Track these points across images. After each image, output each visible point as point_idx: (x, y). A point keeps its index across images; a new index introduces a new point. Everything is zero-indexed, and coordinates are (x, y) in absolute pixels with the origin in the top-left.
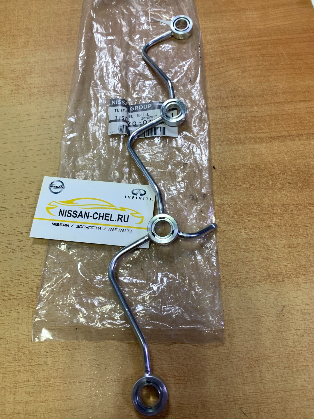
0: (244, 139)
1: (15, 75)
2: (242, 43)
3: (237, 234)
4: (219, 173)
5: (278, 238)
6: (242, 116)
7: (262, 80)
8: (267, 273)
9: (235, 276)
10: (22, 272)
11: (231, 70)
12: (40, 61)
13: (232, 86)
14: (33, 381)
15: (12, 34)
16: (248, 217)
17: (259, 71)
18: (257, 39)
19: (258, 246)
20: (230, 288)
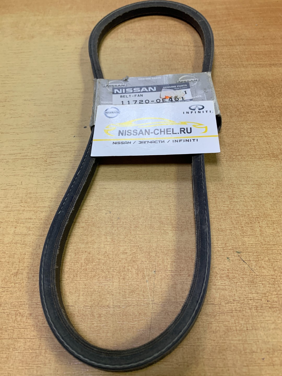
5: (277, 128)
14: (35, 219)
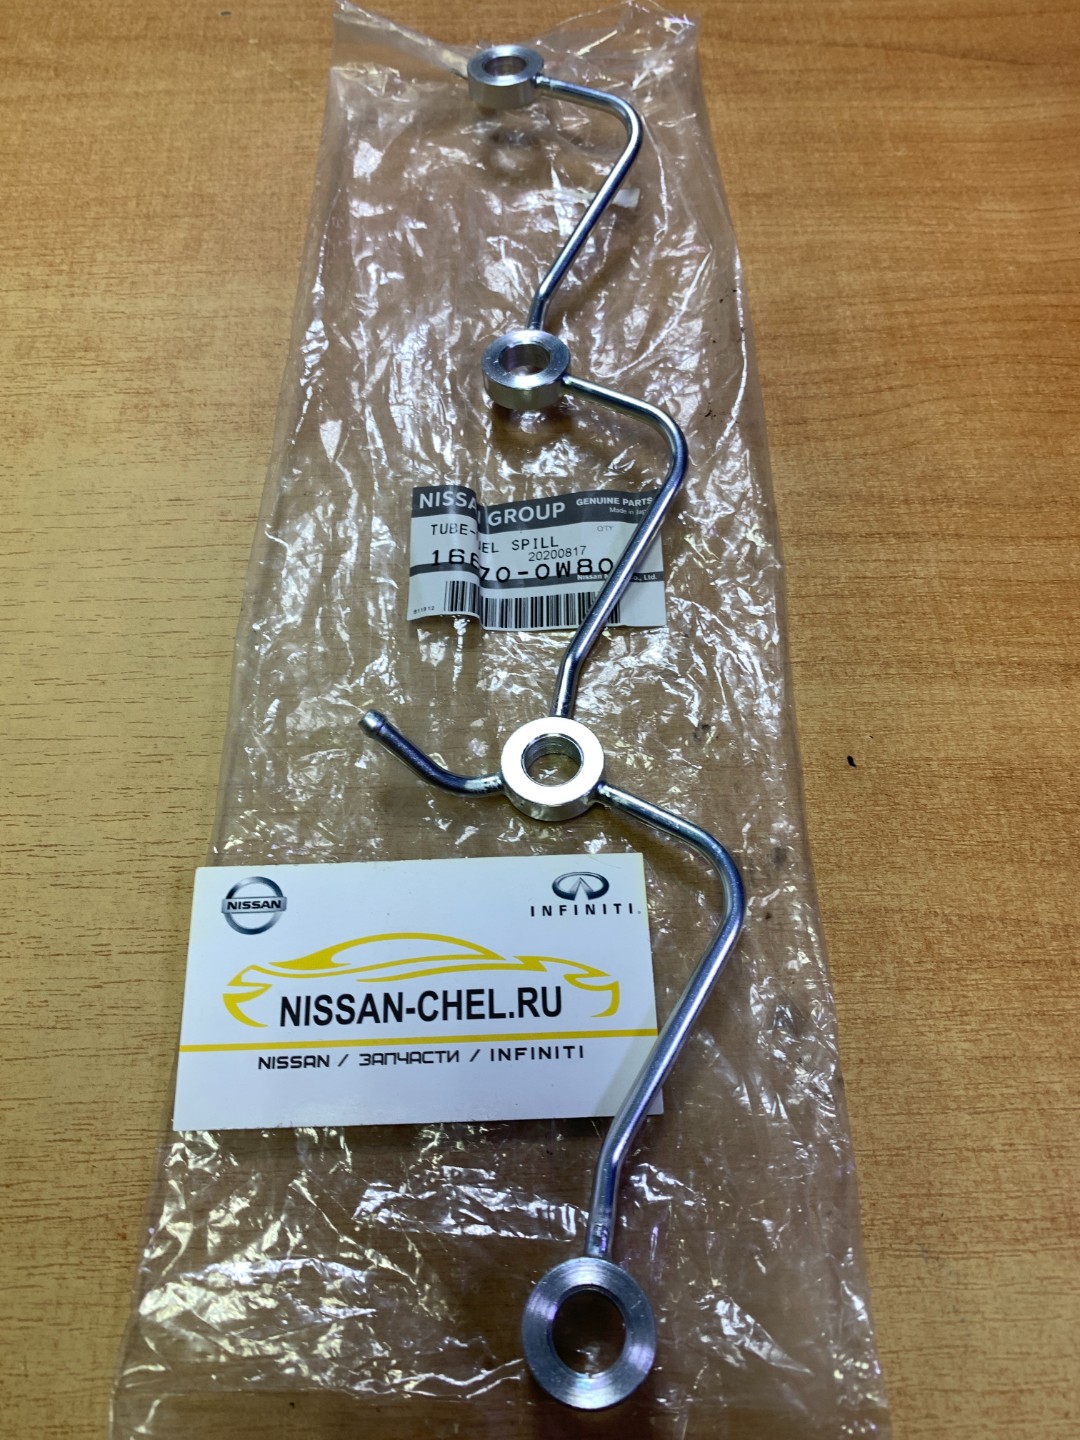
0: (967, 662)
1: (140, 354)
2: (964, 309)
3: (932, 1036)
4: (869, 784)
6: (959, 575)
7: (1036, 447)
8: (1047, 1204)
9: (920, 1208)
10: (93, 1111)
11: (923, 402)
12: (234, 313)
13: (924, 458)
15: (144, 210)
16: (975, 970)
17: (1024, 415)
18: (1020, 299)
19: (1011, 1091)
20: (897, 1257)
